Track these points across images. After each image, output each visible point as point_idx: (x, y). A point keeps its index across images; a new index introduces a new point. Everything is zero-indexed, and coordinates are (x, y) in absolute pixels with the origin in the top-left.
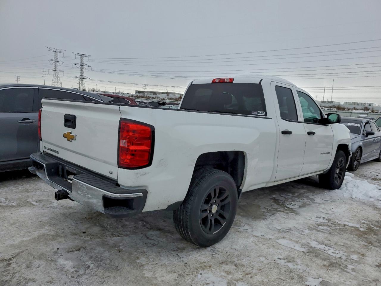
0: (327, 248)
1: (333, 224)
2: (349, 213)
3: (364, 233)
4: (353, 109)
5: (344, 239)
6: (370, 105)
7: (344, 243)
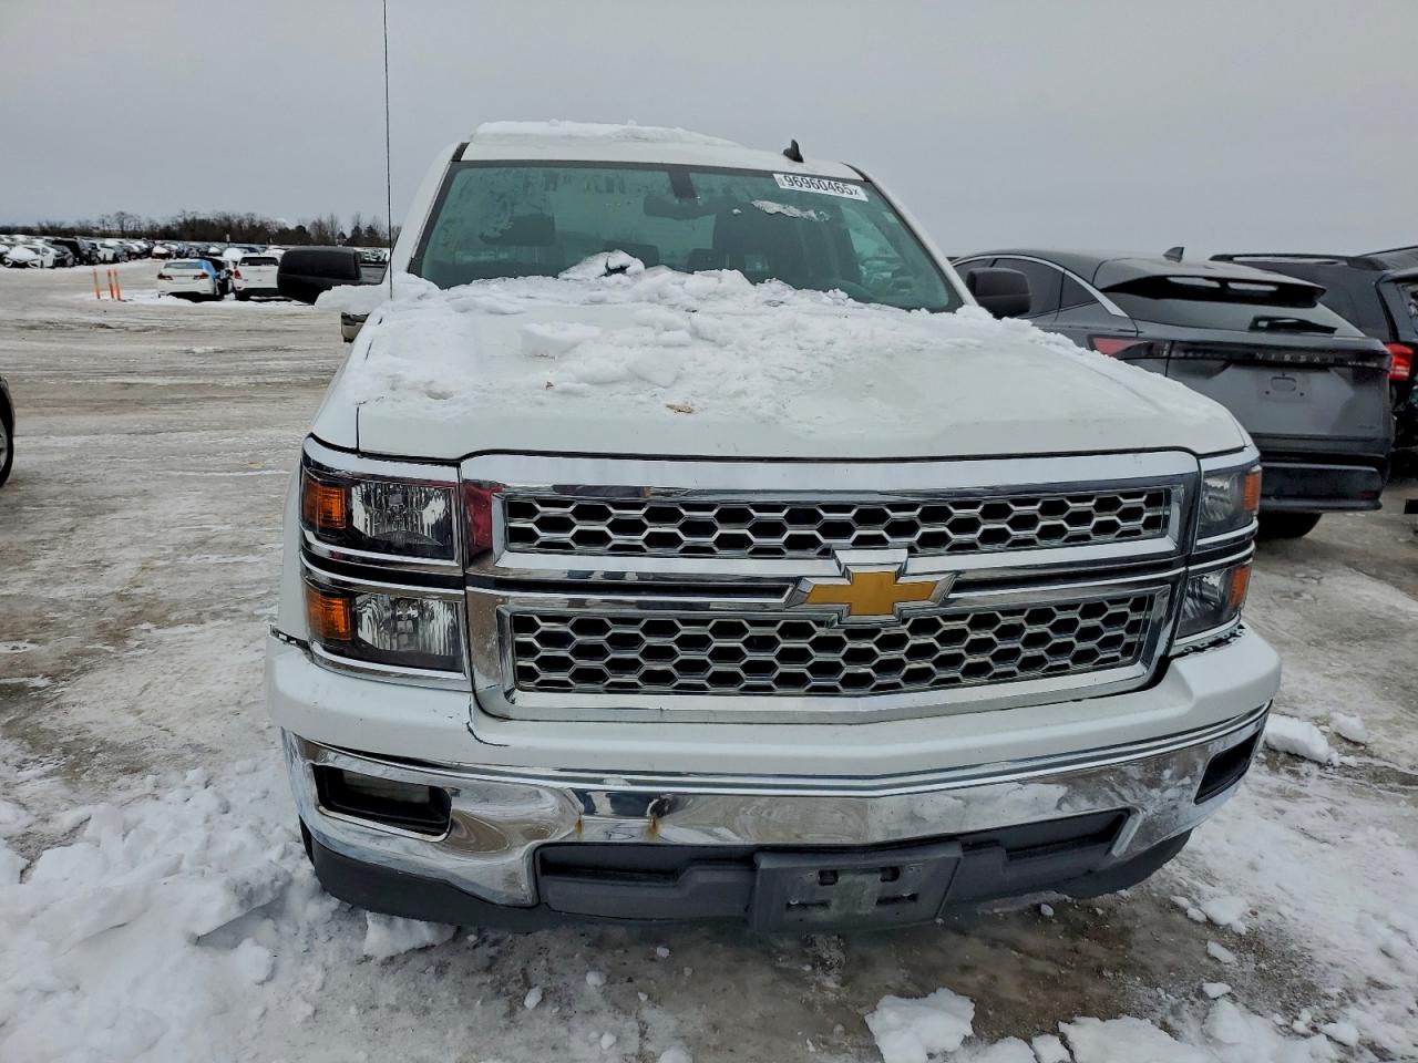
0: (224, 561)
1: (235, 611)
2: (195, 662)
3: (137, 618)
5: (193, 584)
7: (188, 576)
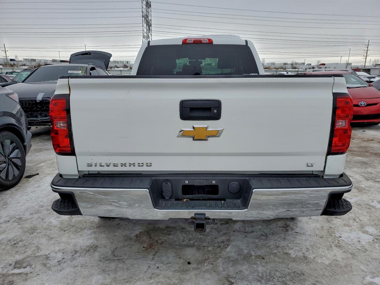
4: (115, 67)
6: (127, 63)
